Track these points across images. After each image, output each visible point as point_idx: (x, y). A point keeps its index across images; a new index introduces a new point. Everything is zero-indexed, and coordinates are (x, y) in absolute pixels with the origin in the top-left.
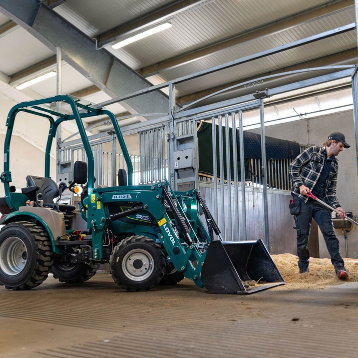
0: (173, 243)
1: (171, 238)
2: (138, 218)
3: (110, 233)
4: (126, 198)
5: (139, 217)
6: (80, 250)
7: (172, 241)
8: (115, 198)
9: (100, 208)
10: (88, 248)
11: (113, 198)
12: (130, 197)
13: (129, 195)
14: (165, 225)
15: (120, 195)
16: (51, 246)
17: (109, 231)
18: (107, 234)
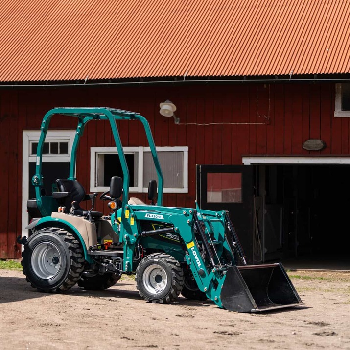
0: (199, 265)
1: (197, 261)
2: (168, 237)
3: (140, 247)
4: (158, 218)
5: (170, 235)
6: (111, 261)
7: (198, 263)
8: (148, 217)
9: (133, 224)
10: (119, 260)
11: (146, 216)
12: (162, 218)
13: (162, 216)
14: (193, 248)
15: (153, 215)
16: (83, 254)
17: (139, 246)
18: (137, 249)
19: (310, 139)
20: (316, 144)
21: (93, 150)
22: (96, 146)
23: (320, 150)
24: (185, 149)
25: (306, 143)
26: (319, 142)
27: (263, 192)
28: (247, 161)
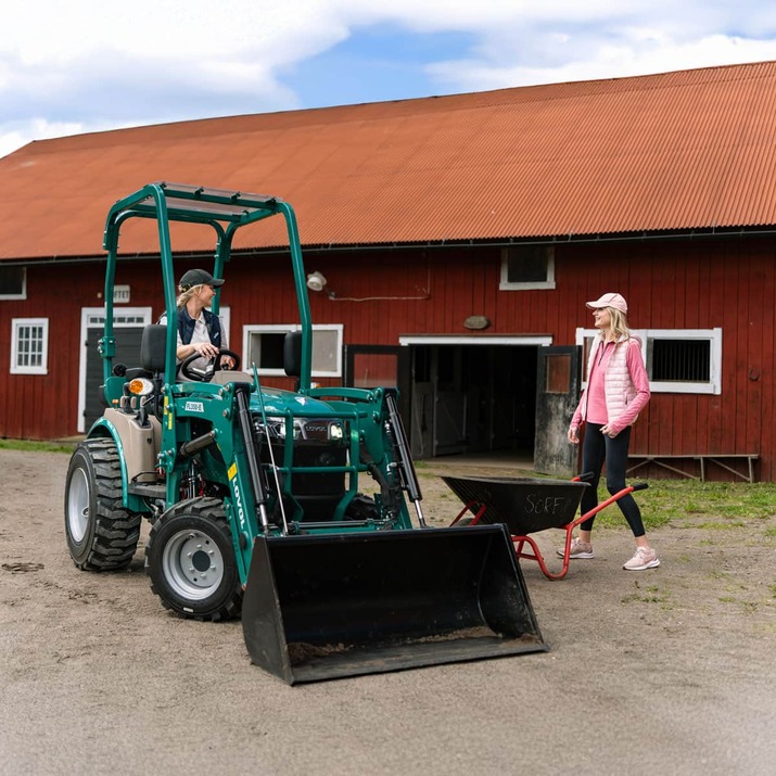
0: (242, 523)
1: (240, 512)
4: (198, 410)
7: (241, 518)
8: (188, 409)
9: (171, 428)
11: (186, 409)
12: (202, 408)
13: (202, 405)
14: (236, 479)
15: (193, 403)
19: (473, 315)
20: (478, 321)
21: (247, 329)
22: (250, 324)
23: (483, 329)
24: (339, 328)
25: (468, 320)
26: (482, 319)
27: (435, 378)
28: (404, 342)
